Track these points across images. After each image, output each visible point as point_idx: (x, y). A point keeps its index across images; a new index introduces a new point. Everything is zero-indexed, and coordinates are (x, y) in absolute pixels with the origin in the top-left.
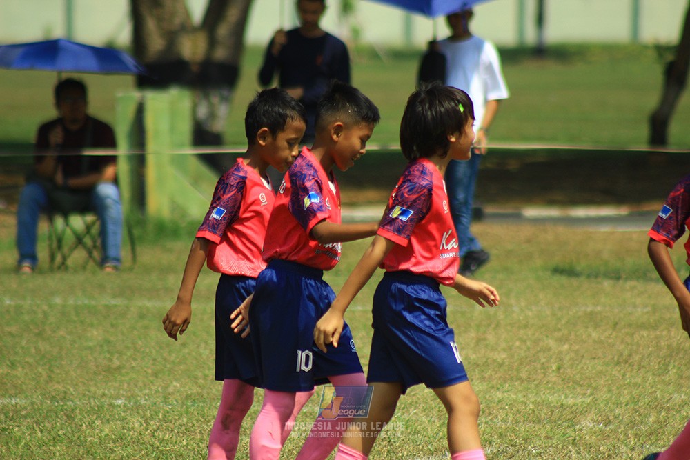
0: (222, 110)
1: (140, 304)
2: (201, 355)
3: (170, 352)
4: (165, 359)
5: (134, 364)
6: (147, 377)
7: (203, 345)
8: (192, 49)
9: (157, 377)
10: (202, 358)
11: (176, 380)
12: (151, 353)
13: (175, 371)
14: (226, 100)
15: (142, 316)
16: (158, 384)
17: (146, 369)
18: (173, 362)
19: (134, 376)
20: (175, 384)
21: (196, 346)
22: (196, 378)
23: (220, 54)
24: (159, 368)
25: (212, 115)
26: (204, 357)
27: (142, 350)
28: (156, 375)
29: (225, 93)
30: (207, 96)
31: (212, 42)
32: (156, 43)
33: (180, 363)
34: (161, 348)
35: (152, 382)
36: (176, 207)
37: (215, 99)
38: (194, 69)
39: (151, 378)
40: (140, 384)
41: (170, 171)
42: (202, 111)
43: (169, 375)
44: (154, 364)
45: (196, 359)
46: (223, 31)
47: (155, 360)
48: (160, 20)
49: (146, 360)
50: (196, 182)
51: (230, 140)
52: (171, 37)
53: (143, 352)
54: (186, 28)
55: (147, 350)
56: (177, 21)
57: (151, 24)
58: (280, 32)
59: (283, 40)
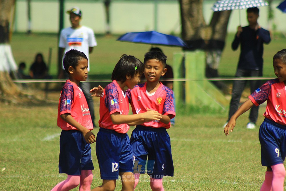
0: (218, 60)
1: (182, 140)
2: (207, 161)
3: (195, 160)
4: (192, 163)
5: (179, 165)
6: (185, 171)
7: (208, 157)
8: (205, 34)
9: (189, 171)
10: (207, 163)
11: (197, 172)
12: (187, 160)
13: (196, 168)
14: (220, 55)
15: (183, 145)
16: (189, 173)
17: (184, 167)
18: (196, 164)
19: (179, 170)
20: (196, 173)
21: (205, 158)
22: (205, 171)
23: (217, 36)
24: (189, 167)
25: (214, 62)
26: (209, 162)
27: (183, 159)
28: (189, 170)
29: (219, 52)
30: (212, 54)
31: (214, 32)
32: (191, 32)
33: (199, 165)
34: (191, 158)
35: (187, 173)
36: (197, 100)
37: (215, 55)
38: (206, 43)
39: (187, 171)
40: (182, 173)
41: (196, 85)
42: (209, 60)
43: (194, 170)
44: (188, 165)
45: (205, 163)
46: (218, 27)
47: (188, 163)
48: (192, 22)
49: (184, 163)
50: (206, 89)
51: (221, 72)
52: (197, 30)
53: (183, 160)
54: (203, 26)
55: (185, 159)
56: (200, 23)
57: (188, 24)
58: (239, 27)
59: (241, 30)
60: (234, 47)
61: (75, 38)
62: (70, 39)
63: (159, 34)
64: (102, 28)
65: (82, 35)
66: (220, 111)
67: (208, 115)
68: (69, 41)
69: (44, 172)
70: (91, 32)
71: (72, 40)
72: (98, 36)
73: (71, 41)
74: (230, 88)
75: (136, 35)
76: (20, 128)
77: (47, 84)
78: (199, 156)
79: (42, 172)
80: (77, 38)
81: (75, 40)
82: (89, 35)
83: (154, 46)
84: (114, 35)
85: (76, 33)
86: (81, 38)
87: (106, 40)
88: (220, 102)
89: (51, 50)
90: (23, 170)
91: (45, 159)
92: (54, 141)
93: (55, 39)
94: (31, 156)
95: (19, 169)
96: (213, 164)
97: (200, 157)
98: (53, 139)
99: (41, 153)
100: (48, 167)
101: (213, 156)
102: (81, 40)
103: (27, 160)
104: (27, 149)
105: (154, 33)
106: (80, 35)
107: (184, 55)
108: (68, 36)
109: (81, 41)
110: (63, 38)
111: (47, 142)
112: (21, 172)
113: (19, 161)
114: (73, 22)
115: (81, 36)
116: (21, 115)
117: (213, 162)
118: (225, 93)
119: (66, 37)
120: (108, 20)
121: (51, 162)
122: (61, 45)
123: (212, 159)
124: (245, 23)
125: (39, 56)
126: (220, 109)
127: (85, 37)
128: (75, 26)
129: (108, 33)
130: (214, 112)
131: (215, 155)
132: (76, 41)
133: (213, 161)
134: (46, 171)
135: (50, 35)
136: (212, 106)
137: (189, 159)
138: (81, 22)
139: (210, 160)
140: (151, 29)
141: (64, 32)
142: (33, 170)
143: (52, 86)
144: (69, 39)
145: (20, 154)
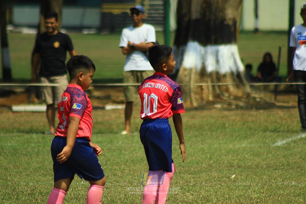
62: (301, 37)
68: (300, 40)
69: (276, 179)
73: (302, 39)
76: (249, 133)
79: (275, 179)
89: (280, 49)
90: (254, 177)
91: (276, 166)
92: (286, 145)
94: (262, 162)
95: (249, 176)
98: (284, 144)
99: (272, 159)
100: (281, 174)
103: (257, 166)
104: (258, 155)
108: (299, 33)
110: (293, 36)
111: (278, 147)
112: (251, 179)
113: (249, 167)
116: (250, 119)
119: (296, 35)
121: (283, 168)
122: (292, 45)
125: (268, 56)
134: (279, 179)
141: (295, 30)
142: (265, 177)
143: (282, 88)
145: (249, 160)
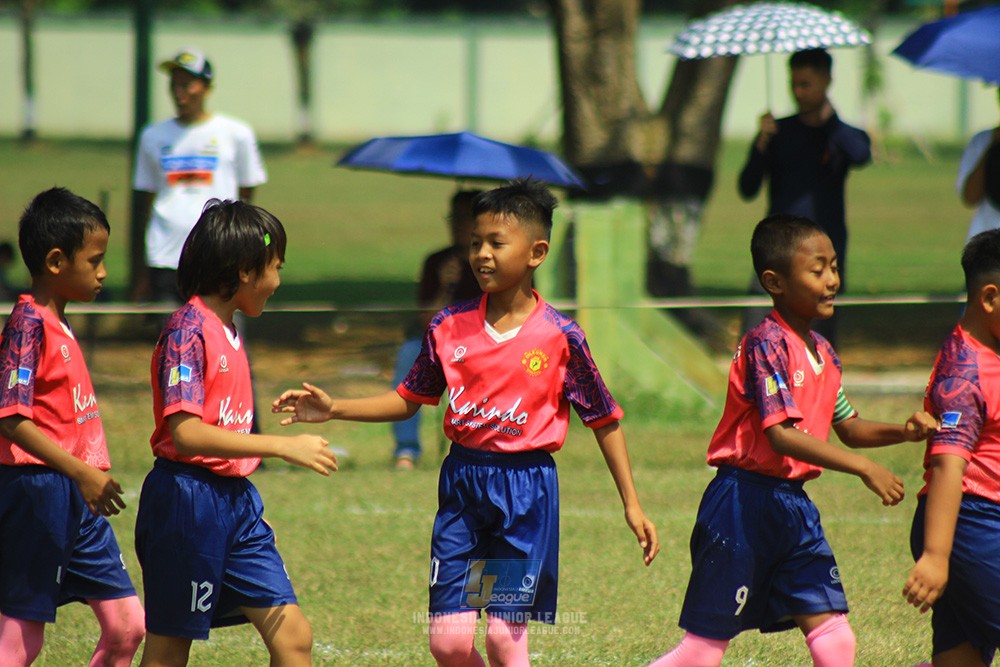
0: (689, 232)
2: (653, 587)
3: (610, 583)
4: (601, 594)
7: (656, 574)
8: (646, 144)
9: (590, 620)
10: (654, 592)
11: (618, 624)
12: (582, 584)
13: (615, 610)
14: (695, 217)
15: (570, 532)
16: (591, 629)
18: (613, 598)
20: (615, 630)
21: (646, 574)
22: (647, 622)
23: (687, 152)
24: (592, 606)
25: (674, 240)
26: (659, 590)
27: (569, 580)
28: (589, 617)
29: (693, 207)
30: (667, 213)
31: (675, 135)
32: (594, 138)
33: (623, 600)
34: (596, 578)
36: (620, 373)
37: (679, 217)
38: (650, 173)
41: (612, 321)
42: (660, 235)
43: (607, 617)
44: (585, 601)
45: (647, 594)
46: (691, 118)
47: (587, 594)
48: (600, 103)
49: (574, 595)
50: (650, 336)
51: (700, 276)
52: (616, 128)
53: (570, 584)
54: (638, 115)
55: (576, 581)
56: (625, 104)
57: (587, 110)
58: (767, 117)
59: (771, 128)
60: (748, 187)
61: (188, 159)
62: (172, 159)
63: (483, 143)
64: (285, 121)
65: (212, 146)
66: (695, 412)
67: (654, 426)
68: (169, 169)
70: (246, 134)
71: (179, 164)
72: (270, 149)
73: (176, 167)
74: (733, 331)
75: (404, 146)
77: (92, 318)
78: (623, 569)
80: (196, 158)
81: (190, 164)
82: (239, 147)
83: (468, 186)
84: (328, 147)
85: (193, 141)
86: (212, 156)
87: (298, 165)
88: (700, 382)
89: (104, 199)
93: (120, 161)
96: (674, 595)
97: (630, 573)
101: (672, 568)
102: (209, 163)
105: (465, 138)
106: (207, 147)
107: (574, 216)
108: (166, 148)
109: (211, 168)
110: (148, 158)
114: (184, 101)
115: (208, 150)
117: (674, 590)
118: (716, 348)
119: (157, 155)
120: (305, 92)
122: (142, 182)
123: (669, 581)
124: (784, 105)
126: (699, 405)
127: (226, 153)
128: (189, 113)
129: (305, 140)
130: (677, 414)
131: (681, 564)
132: (195, 168)
133: (675, 587)
135: (104, 145)
136: (671, 394)
137: (591, 578)
138: (211, 100)
139: (663, 583)
140: (455, 125)
141: (151, 136)
143: (111, 325)
144: (169, 162)
